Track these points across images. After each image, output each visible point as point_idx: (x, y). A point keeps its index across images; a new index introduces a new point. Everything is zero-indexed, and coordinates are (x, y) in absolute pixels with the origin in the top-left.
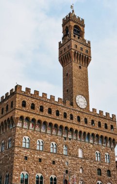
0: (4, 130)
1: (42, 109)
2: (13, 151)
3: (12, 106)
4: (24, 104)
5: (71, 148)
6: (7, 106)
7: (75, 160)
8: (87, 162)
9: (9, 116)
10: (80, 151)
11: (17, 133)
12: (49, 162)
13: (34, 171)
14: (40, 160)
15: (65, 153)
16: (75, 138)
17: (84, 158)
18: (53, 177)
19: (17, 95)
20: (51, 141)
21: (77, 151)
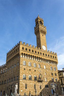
0: (16, 59)
1: (30, 50)
2: (20, 66)
3: (18, 49)
4: (23, 48)
5: (41, 65)
6: (17, 49)
7: (43, 70)
8: (47, 70)
9: (17, 53)
10: (45, 66)
11: (21, 59)
12: (33, 70)
13: (28, 74)
14: (30, 70)
15: (39, 67)
16: (42, 61)
17: (46, 69)
18: (35, 76)
19: (20, 45)
20: (34, 62)
21: (44, 66)
